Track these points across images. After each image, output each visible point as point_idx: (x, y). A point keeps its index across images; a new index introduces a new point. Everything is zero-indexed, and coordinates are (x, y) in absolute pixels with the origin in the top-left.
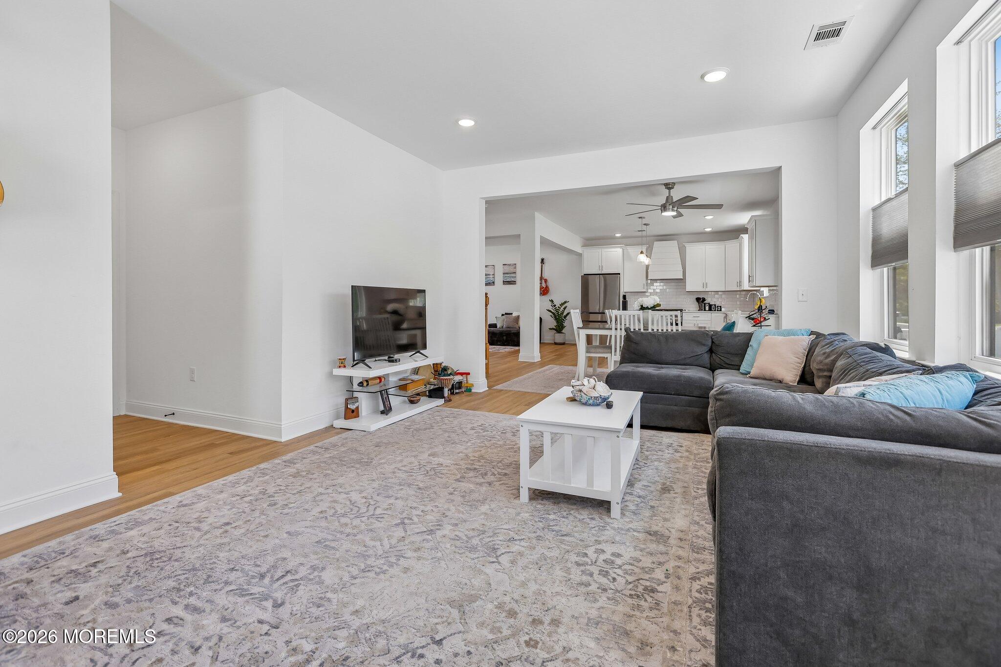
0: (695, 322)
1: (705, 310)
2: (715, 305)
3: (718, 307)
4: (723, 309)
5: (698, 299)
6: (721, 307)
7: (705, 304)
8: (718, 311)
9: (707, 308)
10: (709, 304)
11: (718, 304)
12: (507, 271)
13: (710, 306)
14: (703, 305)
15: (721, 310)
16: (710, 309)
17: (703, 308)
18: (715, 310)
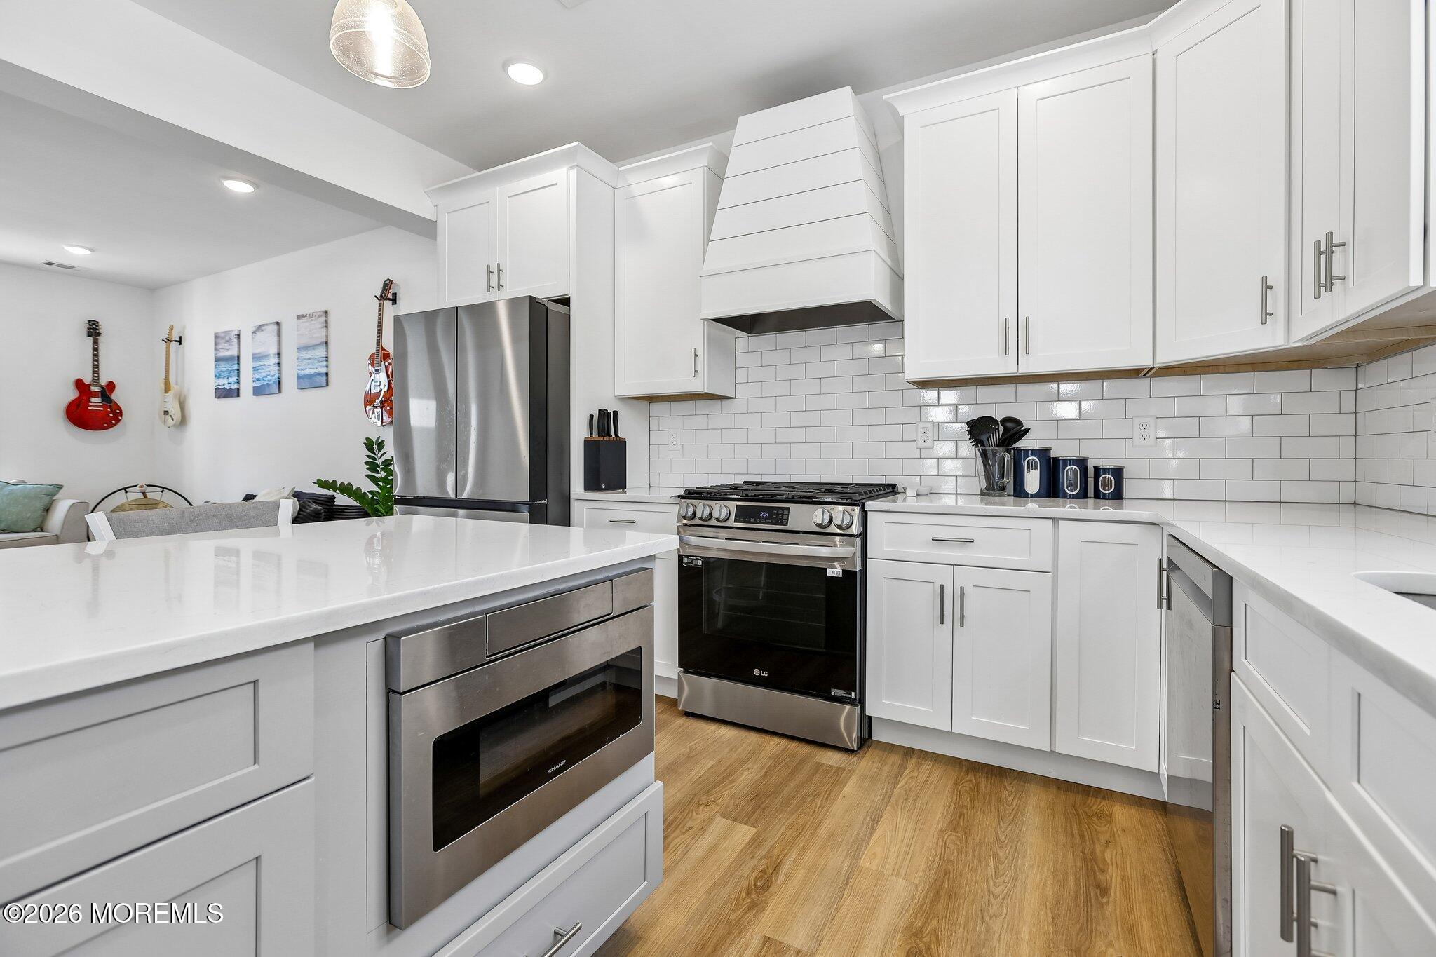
0: (942, 576)
1: (1020, 491)
2: (1082, 462)
3: (1097, 470)
4: (1129, 489)
5: (979, 429)
6: (1118, 472)
7: (1018, 456)
8: (1097, 495)
9: (1033, 481)
10: (1043, 453)
11: (1098, 457)
12: (305, 341)
13: (1052, 467)
14: (1008, 459)
15: (1118, 495)
16: (1052, 489)
17: (1009, 480)
18: (1083, 495)
